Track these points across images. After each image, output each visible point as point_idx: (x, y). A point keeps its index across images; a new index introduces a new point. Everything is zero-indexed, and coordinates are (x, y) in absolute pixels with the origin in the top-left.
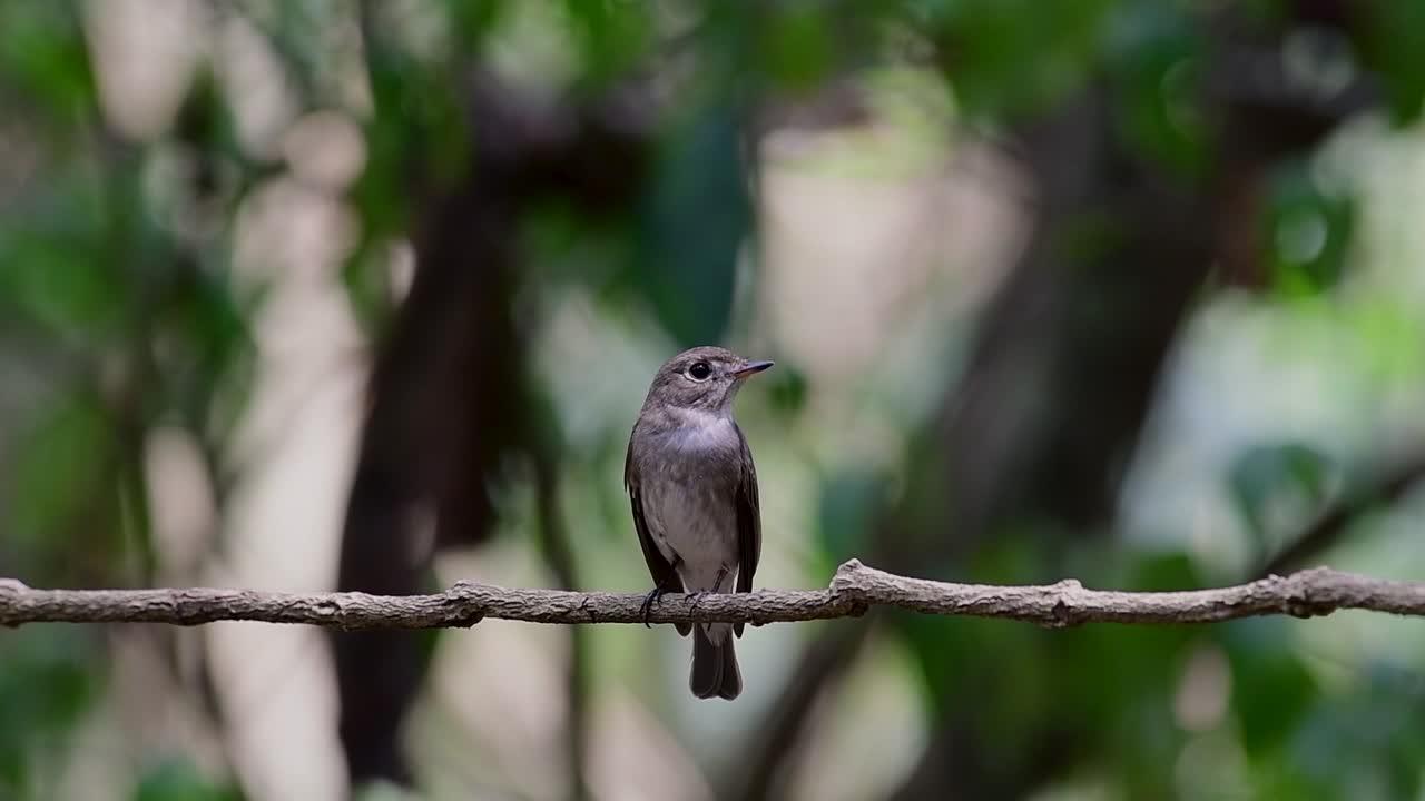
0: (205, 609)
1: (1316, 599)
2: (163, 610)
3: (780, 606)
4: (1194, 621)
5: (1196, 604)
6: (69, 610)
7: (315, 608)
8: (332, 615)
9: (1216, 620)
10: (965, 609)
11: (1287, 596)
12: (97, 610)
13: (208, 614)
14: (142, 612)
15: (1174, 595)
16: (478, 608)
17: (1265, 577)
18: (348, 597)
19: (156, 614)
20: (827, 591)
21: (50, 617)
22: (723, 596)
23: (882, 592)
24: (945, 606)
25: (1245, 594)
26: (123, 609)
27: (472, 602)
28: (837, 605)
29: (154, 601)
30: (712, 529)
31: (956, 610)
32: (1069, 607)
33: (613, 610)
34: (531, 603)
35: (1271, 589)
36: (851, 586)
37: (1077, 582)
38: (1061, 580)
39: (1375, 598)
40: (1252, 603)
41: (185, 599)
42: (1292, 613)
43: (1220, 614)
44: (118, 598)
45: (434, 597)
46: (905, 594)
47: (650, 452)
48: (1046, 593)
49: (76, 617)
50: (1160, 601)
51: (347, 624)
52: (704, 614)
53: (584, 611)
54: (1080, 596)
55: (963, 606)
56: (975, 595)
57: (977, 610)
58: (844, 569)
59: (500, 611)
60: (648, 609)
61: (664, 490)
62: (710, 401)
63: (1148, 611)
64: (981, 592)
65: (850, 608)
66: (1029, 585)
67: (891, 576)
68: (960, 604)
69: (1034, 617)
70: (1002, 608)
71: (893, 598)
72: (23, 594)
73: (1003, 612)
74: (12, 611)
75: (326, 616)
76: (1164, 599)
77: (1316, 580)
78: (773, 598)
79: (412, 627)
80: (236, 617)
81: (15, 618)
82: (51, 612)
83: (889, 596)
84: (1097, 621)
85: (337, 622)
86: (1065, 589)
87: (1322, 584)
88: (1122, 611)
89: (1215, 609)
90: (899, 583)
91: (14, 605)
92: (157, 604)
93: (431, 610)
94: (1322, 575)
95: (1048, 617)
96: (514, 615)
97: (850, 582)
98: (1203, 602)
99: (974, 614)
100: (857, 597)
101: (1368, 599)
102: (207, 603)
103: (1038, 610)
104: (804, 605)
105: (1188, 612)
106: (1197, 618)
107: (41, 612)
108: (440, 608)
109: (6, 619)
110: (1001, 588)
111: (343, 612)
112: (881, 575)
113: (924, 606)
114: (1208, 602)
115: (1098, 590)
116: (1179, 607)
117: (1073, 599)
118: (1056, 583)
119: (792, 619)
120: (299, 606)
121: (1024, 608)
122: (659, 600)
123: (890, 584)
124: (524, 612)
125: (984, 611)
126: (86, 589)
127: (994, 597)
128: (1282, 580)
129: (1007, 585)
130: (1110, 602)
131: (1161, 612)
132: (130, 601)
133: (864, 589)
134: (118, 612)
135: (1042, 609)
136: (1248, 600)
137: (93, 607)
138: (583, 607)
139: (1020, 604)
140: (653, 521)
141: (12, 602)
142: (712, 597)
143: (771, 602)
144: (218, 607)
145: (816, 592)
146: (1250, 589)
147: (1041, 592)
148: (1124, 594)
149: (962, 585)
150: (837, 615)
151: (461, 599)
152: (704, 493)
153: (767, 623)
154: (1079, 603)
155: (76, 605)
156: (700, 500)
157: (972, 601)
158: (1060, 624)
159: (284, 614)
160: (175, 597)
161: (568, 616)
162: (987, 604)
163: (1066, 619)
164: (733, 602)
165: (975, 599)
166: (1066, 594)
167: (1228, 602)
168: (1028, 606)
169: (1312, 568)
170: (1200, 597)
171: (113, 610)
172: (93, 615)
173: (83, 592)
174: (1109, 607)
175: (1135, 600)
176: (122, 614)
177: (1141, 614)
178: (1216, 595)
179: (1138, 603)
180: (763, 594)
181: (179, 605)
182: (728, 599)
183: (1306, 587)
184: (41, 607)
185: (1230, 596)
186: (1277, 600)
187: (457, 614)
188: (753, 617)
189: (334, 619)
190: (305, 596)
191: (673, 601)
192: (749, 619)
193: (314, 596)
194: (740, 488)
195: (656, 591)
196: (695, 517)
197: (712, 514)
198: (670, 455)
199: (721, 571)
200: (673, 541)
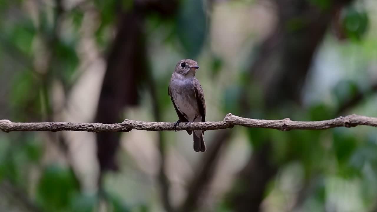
0: (58, 128)
1: (352, 123)
2: (47, 128)
3: (210, 126)
4: (320, 129)
5: (320, 124)
6: (22, 128)
7: (87, 127)
8: (92, 129)
9: (326, 129)
10: (259, 126)
11: (345, 122)
12: (29, 128)
13: (59, 129)
14: (41, 128)
15: (315, 122)
16: (130, 126)
17: (339, 117)
18: (96, 124)
19: (45, 129)
20: (223, 122)
21: (17, 130)
22: (195, 123)
23: (238, 122)
24: (254, 125)
25: (333, 122)
26: (37, 127)
27: (129, 125)
28: (226, 125)
30: (190, 106)
31: (257, 126)
32: (287, 125)
33: (166, 127)
34: (145, 125)
35: (340, 120)
37: (289, 119)
38: (285, 118)
39: (368, 122)
40: (335, 124)
41: (53, 125)
42: (346, 126)
43: (327, 127)
44: (35, 125)
45: (119, 124)
46: (243, 122)
48: (281, 122)
49: (24, 130)
50: (311, 124)
51: (96, 131)
52: (190, 128)
54: (290, 122)
55: (259, 125)
56: (262, 122)
57: (263, 126)
58: (227, 116)
59: (136, 127)
60: (176, 127)
61: (176, 96)
62: (183, 73)
63: (308, 126)
64: (264, 122)
65: (229, 126)
66: (276, 120)
67: (240, 117)
68: (258, 125)
69: (278, 128)
70: (269, 126)
71: (240, 123)
72: (10, 123)
74: (8, 128)
75: (90, 129)
76: (312, 123)
77: (352, 118)
78: (208, 124)
79: (113, 132)
80: (67, 129)
82: (17, 128)
84: (294, 129)
86: (286, 121)
87: (353, 119)
88: (301, 126)
89: (326, 126)
90: (242, 119)
91: (8, 126)
92: (46, 126)
93: (118, 127)
94: (354, 116)
95: (281, 128)
96: (140, 129)
97: (229, 119)
98: (322, 124)
100: (231, 123)
102: (59, 126)
104: (217, 125)
105: (318, 126)
106: (321, 128)
107: (15, 128)
108: (120, 127)
109: (6, 130)
111: (95, 128)
112: (237, 117)
113: (248, 125)
114: (324, 124)
115: (295, 121)
116: (316, 125)
117: (288, 123)
118: (283, 119)
119: (214, 129)
120: (83, 126)
123: (239, 120)
124: (143, 128)
125: (264, 126)
127: (267, 123)
128: (343, 118)
129: (270, 120)
130: (297, 124)
131: (311, 126)
132: (38, 125)
133: (233, 121)
134: (35, 128)
135: (280, 126)
136: (334, 123)
137: (29, 127)
138: (158, 126)
139: (274, 125)
140: (176, 104)
141: (7, 126)
142: (192, 123)
143: (208, 125)
144: (62, 127)
145: (220, 122)
146: (335, 120)
147: (279, 121)
148: (302, 122)
149: (258, 120)
150: (226, 128)
151: (126, 124)
152: (186, 96)
153: (207, 130)
154: (290, 124)
155: (24, 126)
156: (186, 98)
157: (261, 124)
158: (285, 130)
159: (79, 128)
160: (50, 124)
161: (154, 129)
162: (265, 125)
163: (286, 128)
164: (198, 124)
165: (262, 123)
166: (286, 122)
167: (329, 124)
168: (276, 125)
169: (351, 114)
170: (322, 123)
171: (34, 128)
172: (29, 129)
173: (26, 123)
174: (297, 125)
175: (304, 123)
176: (36, 129)
177: (306, 127)
178: (326, 122)
179: (305, 124)
180: (206, 123)
181: (51, 126)
182: (197, 124)
183: (350, 119)
184: (15, 127)
185: (330, 122)
186: (342, 123)
187: (125, 128)
188: (203, 129)
189: (92, 130)
190: (85, 124)
191: (182, 124)
192: (202, 129)
193: (87, 124)
194: (197, 95)
195: (177, 122)
196: (185, 103)
197: (190, 102)
198: (177, 86)
199: (195, 117)
200: (182, 109)
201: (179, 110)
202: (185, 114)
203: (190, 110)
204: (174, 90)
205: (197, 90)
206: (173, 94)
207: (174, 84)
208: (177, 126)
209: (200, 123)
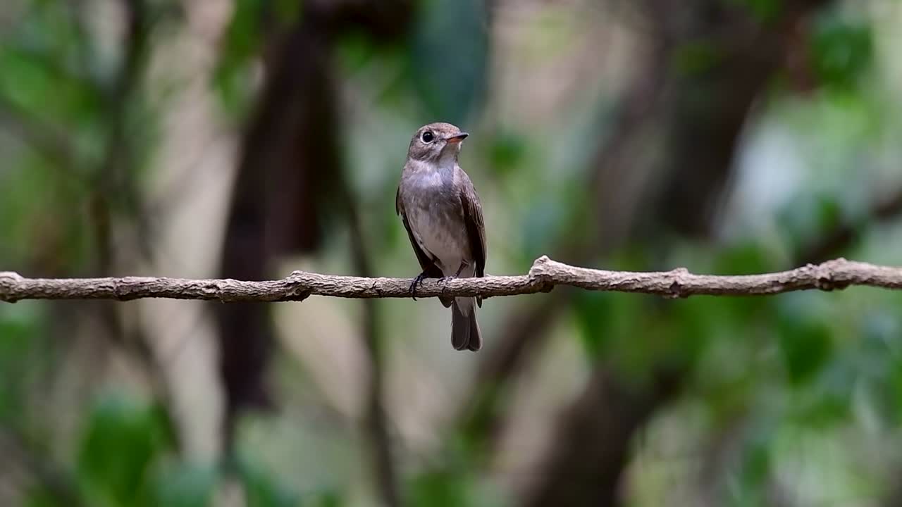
0: (134, 290)
1: (837, 279)
2: (107, 290)
3: (498, 286)
4: (760, 294)
5: (760, 283)
6: (48, 292)
7: (204, 289)
8: (215, 293)
9: (773, 293)
10: (615, 287)
11: (819, 277)
12: (66, 291)
13: (136, 293)
14: (94, 293)
15: (747, 277)
16: (307, 288)
17: (804, 265)
18: (225, 282)
19: (103, 293)
20: (528, 276)
21: (37, 296)
23: (562, 277)
24: (603, 285)
25: (791, 276)
26: (83, 290)
27: (303, 284)
28: (534, 285)
29: (102, 285)
30: (449, 238)
31: (610, 288)
32: (681, 285)
33: (392, 289)
34: (340, 285)
35: (808, 273)
36: (543, 273)
37: (685, 269)
38: (675, 268)
39: (874, 278)
40: (796, 282)
41: (122, 284)
42: (821, 288)
43: (776, 289)
44: (78, 283)
45: (279, 282)
46: (576, 277)
47: (406, 191)
48: (666, 277)
49: (53, 296)
50: (738, 281)
51: (224, 299)
52: (449, 291)
53: (374, 290)
54: (688, 278)
55: (614, 285)
56: (621, 278)
57: (623, 288)
58: (538, 262)
59: (320, 290)
60: (414, 289)
61: (416, 213)
62: (431, 157)
63: (728, 287)
64: (626, 276)
65: (542, 287)
66: (655, 271)
67: (568, 267)
68: (612, 284)
69: (659, 292)
70: (639, 286)
71: (569, 280)
72: (18, 280)
73: (639, 288)
74: (13, 292)
75: (211, 294)
76: (741, 280)
77: (837, 267)
78: (493, 281)
79: (266, 301)
80: (154, 295)
81: (14, 296)
82: (36, 293)
83: (567, 279)
84: (698, 294)
85: (217, 298)
86: (678, 274)
87: (840, 269)
88: (715, 287)
89: (773, 286)
90: (573, 270)
91: (13, 288)
92: (104, 287)
93: (277, 290)
94: (840, 263)
95: (667, 292)
96: (330, 293)
97: (542, 271)
98: (765, 281)
99: (621, 290)
100: (546, 280)
101: (871, 279)
102: (135, 286)
103: (661, 287)
104: (513, 285)
105: (756, 288)
106: (762, 292)
107: (31, 293)
108: (283, 288)
109: (8, 298)
110: (638, 273)
111: (221, 291)
112: (561, 266)
113: (589, 285)
114: (769, 281)
115: (699, 274)
116: (750, 285)
117: (683, 280)
118: (672, 270)
119: (505, 294)
120: (193, 288)
121: (652, 286)
122: (421, 283)
123: (567, 271)
124: (335, 291)
125: (627, 288)
126: (58, 278)
127: (633, 280)
128: (815, 267)
129: (642, 271)
130: (706, 282)
131: (739, 288)
132: (86, 285)
133: (551, 275)
134: (79, 292)
135: (664, 287)
136: (794, 280)
137: (64, 289)
138: (373, 287)
139: (650, 283)
140: (416, 234)
141: (12, 286)
142: (454, 281)
143: (492, 283)
144: (142, 289)
145: (521, 277)
146: (795, 273)
147: (662, 276)
148: (716, 277)
149: (613, 272)
150: (534, 292)
151: (296, 283)
152: (441, 215)
153: (490, 296)
154: (687, 282)
155: (52, 288)
156: (439, 220)
157: (620, 282)
158: (675, 296)
159: (183, 293)
160: (115, 283)
161: (363, 293)
162: (628, 284)
163: (679, 293)
164: (468, 283)
165: (622, 281)
166: (679, 277)
167: (781, 281)
168: (655, 285)
169: (834, 259)
170: (764, 279)
171: (76, 291)
172: (64, 294)
173: (57, 280)
174: (706, 285)
175: (722, 280)
176: (82, 293)
177: (726, 290)
178: (773, 277)
179: (725, 282)
180: (487, 278)
181: (118, 287)
182: (465, 282)
183: (830, 271)
184: (30, 289)
185: (783, 277)
186: (812, 280)
187: (294, 292)
188: (481, 293)
189: (216, 296)
190: (197, 282)
191: (430, 283)
192: (478, 294)
193: (203, 282)
194: (466, 212)
195: (419, 277)
196: (437, 231)
197: (448, 229)
198: (417, 191)
199: (462, 265)
200: (429, 247)
201: (422, 246)
202: (435, 258)
203: (449, 248)
204: (410, 199)
205: (466, 199)
206: (409, 210)
207: (410, 185)
208: (419, 288)
209: (472, 279)
